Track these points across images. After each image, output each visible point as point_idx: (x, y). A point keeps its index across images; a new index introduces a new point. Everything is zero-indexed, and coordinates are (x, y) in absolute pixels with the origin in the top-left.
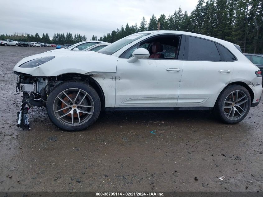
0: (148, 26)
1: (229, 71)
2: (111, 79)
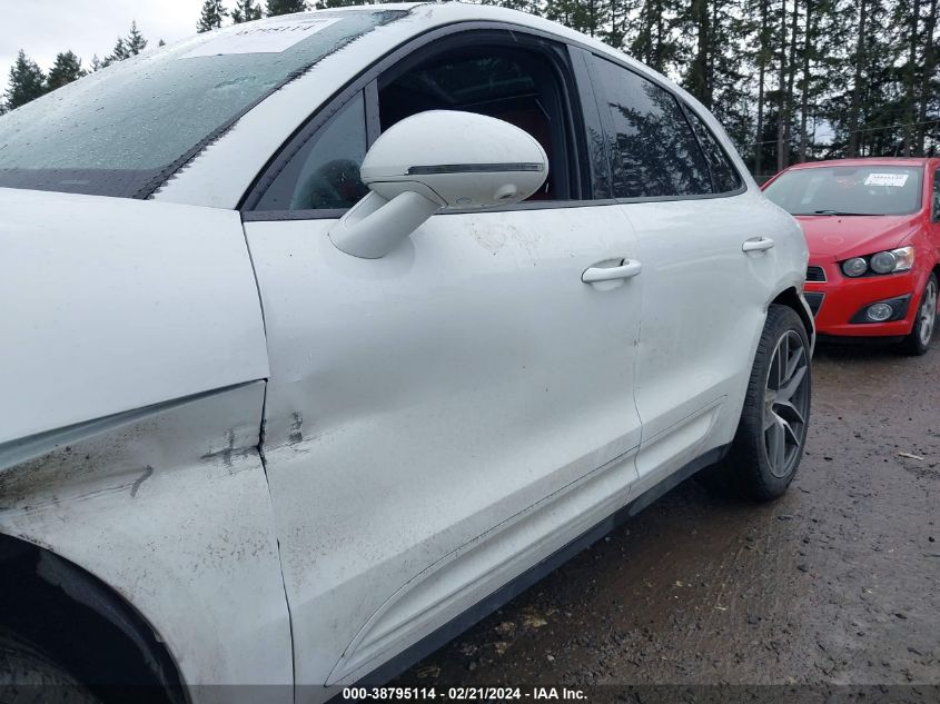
1: (767, 241)
2: (219, 467)
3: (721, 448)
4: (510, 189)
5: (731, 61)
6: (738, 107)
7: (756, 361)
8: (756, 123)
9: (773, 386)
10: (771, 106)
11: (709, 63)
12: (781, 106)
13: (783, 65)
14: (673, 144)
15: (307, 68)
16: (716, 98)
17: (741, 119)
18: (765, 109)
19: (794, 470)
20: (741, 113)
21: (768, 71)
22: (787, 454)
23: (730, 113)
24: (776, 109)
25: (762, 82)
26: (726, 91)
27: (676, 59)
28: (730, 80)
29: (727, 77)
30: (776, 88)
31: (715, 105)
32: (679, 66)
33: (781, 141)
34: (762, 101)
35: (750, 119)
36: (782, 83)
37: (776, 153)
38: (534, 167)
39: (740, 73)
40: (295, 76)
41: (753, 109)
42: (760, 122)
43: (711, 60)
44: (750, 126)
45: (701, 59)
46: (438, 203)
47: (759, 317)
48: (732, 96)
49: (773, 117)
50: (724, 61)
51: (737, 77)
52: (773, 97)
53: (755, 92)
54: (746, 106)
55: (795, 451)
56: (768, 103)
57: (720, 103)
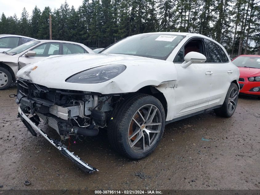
0: (31, 18)
1: (232, 71)
2: (171, 88)
3: (221, 105)
4: (202, 62)
5: (228, 22)
6: (229, 35)
7: (228, 92)
8: (233, 40)
9: (230, 97)
10: (238, 35)
11: (221, 22)
12: (241, 35)
13: (243, 24)
14: (213, 49)
15: (177, 45)
16: (222, 32)
17: (229, 38)
18: (236, 36)
19: (233, 113)
20: (229, 37)
21: (238, 25)
22: (232, 110)
23: (226, 36)
24: (240, 36)
25: (236, 28)
26: (226, 30)
27: (212, 20)
28: (227, 27)
29: (226, 26)
30: (240, 30)
31: (222, 34)
32: (213, 22)
33: (240, 45)
34: (236, 34)
35: (232, 38)
36: (242, 29)
37: (238, 48)
38: (205, 59)
39: (230, 25)
40: (176, 46)
41: (233, 35)
42: (234, 39)
43: (222, 21)
44: (232, 40)
45: (219, 21)
46: (193, 62)
47: (229, 84)
48: (227, 32)
49: (238, 38)
50: (226, 21)
51: (229, 26)
52: (239, 33)
53: (234, 31)
54: (231, 35)
55: (233, 110)
56: (237, 34)
57: (223, 33)
